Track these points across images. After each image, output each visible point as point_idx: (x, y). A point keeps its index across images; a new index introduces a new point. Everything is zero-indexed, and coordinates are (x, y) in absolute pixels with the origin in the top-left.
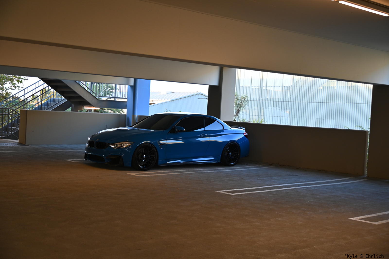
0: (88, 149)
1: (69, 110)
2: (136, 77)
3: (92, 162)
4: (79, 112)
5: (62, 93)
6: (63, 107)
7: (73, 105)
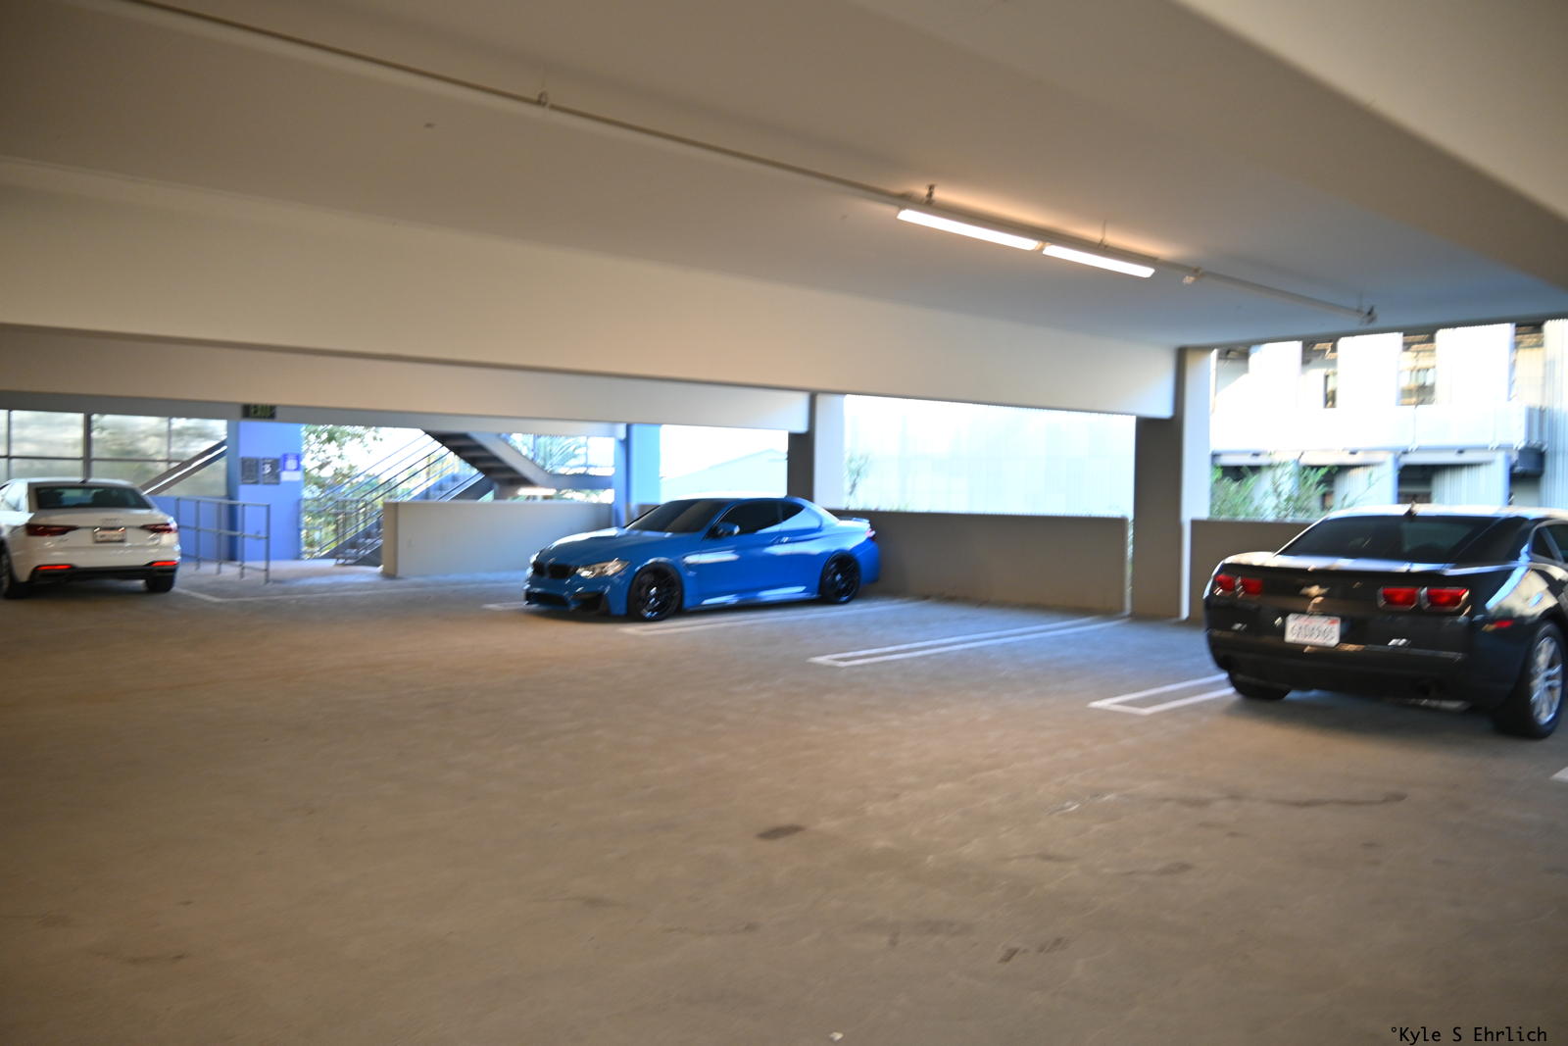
0: (532, 581)
1: (489, 497)
2: (630, 420)
3: (542, 608)
4: (509, 501)
5: (472, 461)
6: (475, 492)
7: (496, 486)
